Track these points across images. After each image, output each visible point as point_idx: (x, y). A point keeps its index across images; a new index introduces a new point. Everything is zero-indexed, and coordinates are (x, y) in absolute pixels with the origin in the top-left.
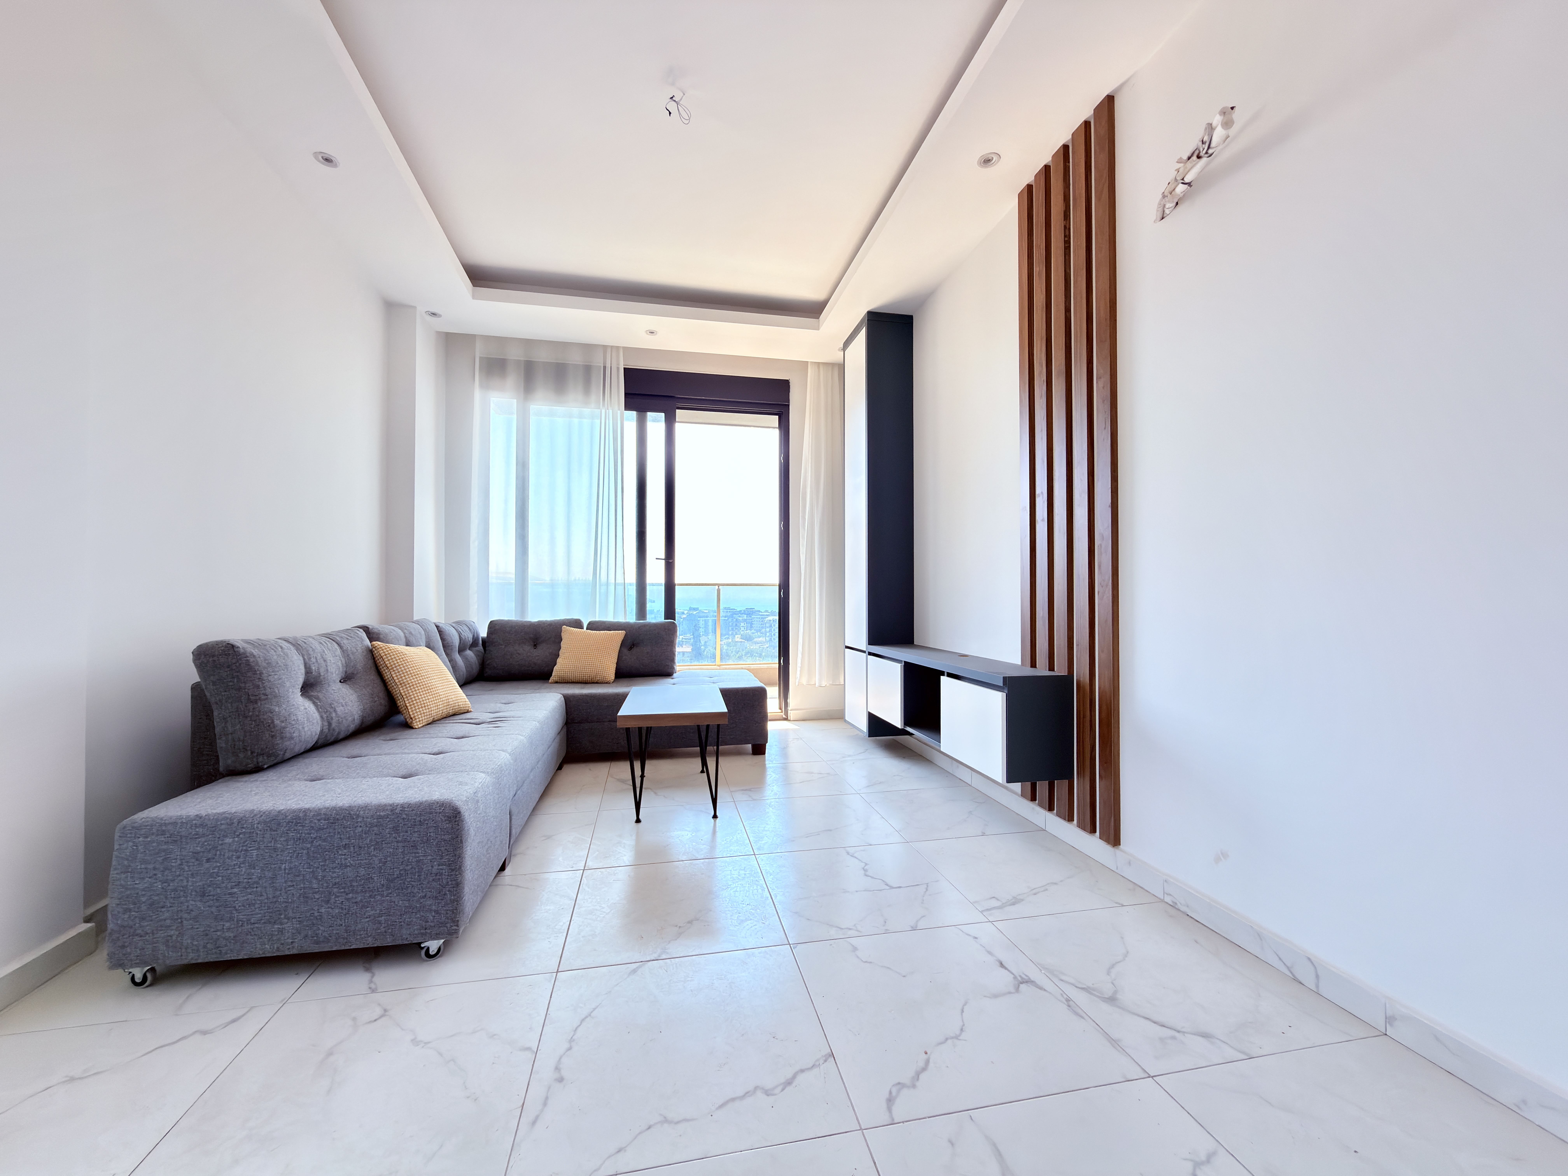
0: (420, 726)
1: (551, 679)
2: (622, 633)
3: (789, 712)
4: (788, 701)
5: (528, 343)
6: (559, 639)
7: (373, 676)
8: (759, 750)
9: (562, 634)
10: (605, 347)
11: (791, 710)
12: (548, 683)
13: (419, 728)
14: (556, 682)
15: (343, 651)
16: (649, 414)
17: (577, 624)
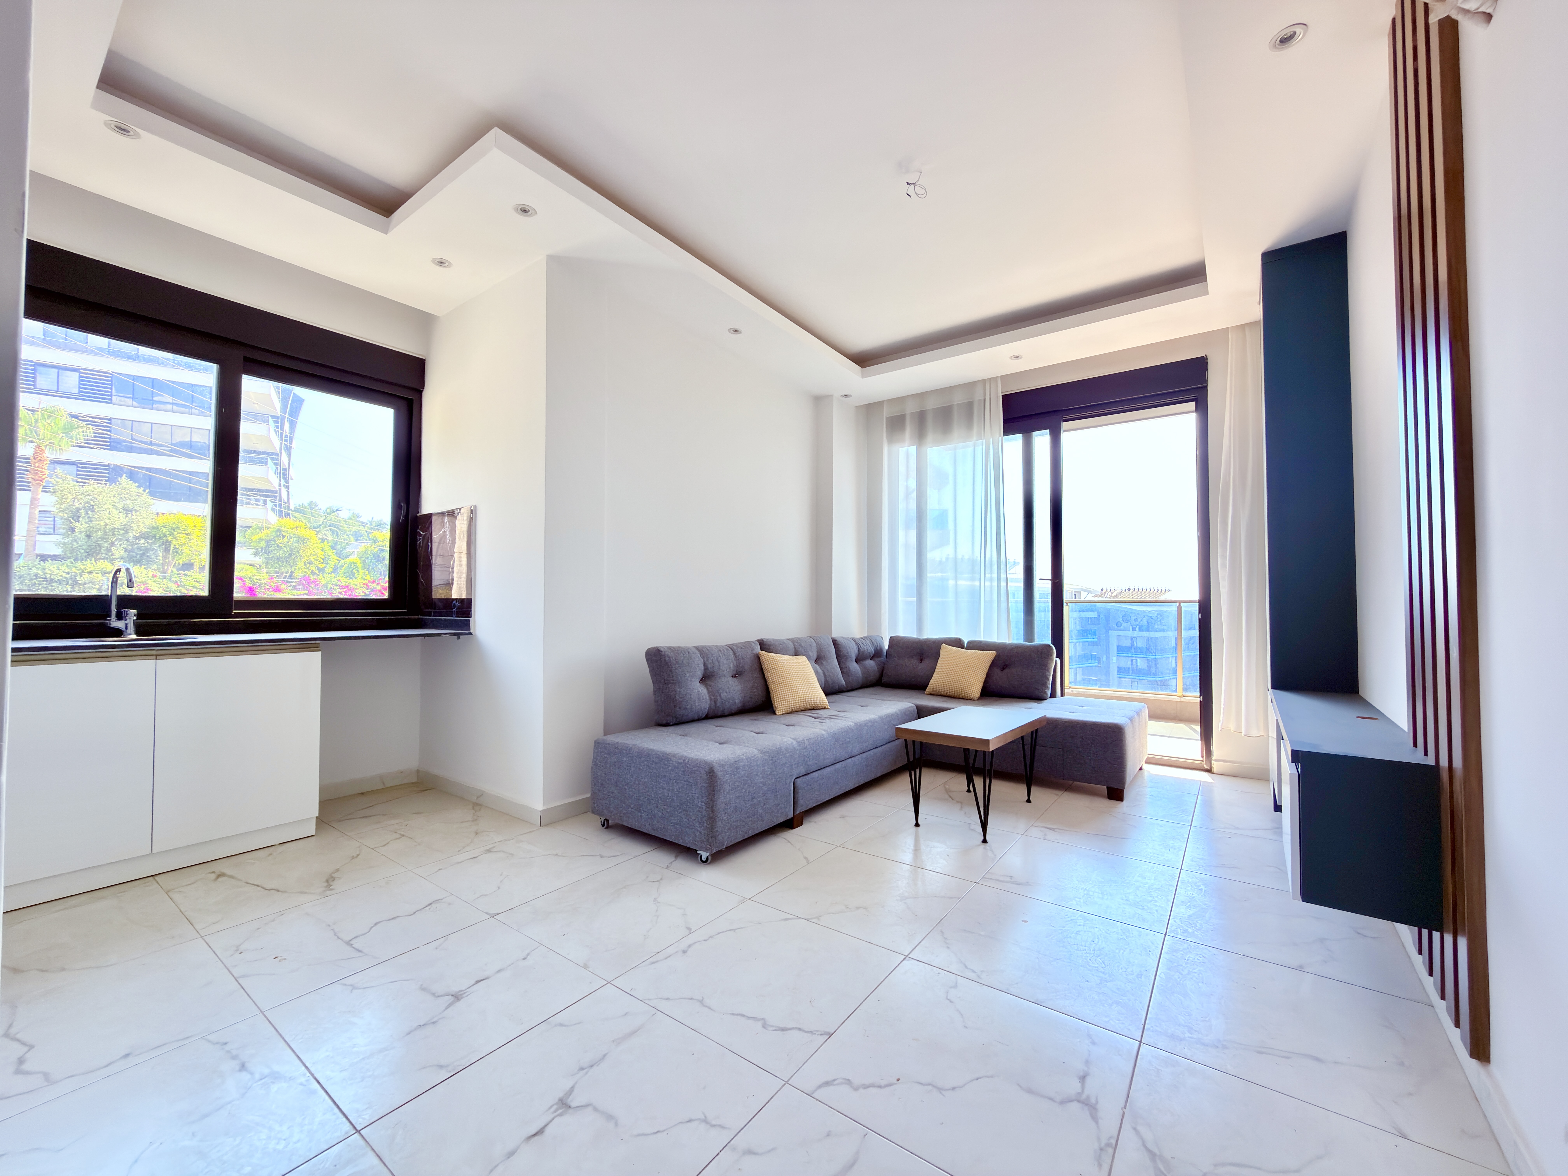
0: (780, 713)
1: (928, 690)
2: (994, 653)
3: (1212, 762)
4: (1211, 748)
5: (921, 396)
6: (938, 655)
7: (757, 674)
8: (1116, 794)
9: (941, 651)
10: (984, 382)
11: (1216, 760)
12: (924, 693)
13: (779, 715)
14: (931, 694)
15: (736, 657)
16: (1035, 433)
17: (957, 643)
